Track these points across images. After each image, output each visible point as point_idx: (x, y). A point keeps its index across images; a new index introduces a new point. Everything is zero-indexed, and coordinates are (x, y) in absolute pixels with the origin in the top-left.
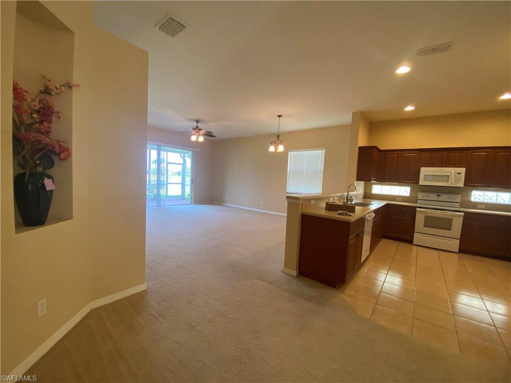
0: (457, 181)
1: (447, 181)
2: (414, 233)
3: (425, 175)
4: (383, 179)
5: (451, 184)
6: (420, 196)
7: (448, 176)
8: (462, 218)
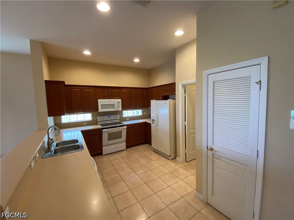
0: (118, 107)
1: (114, 108)
2: (102, 147)
3: (101, 105)
4: (72, 110)
5: (116, 109)
6: (99, 119)
7: (114, 104)
8: (126, 129)
